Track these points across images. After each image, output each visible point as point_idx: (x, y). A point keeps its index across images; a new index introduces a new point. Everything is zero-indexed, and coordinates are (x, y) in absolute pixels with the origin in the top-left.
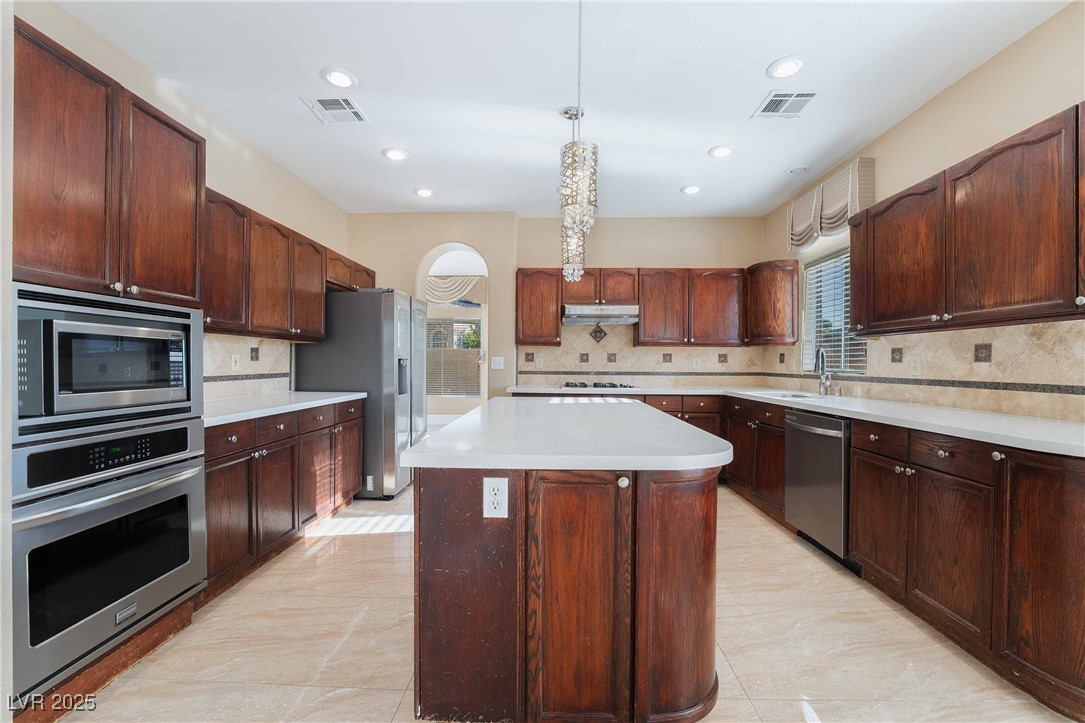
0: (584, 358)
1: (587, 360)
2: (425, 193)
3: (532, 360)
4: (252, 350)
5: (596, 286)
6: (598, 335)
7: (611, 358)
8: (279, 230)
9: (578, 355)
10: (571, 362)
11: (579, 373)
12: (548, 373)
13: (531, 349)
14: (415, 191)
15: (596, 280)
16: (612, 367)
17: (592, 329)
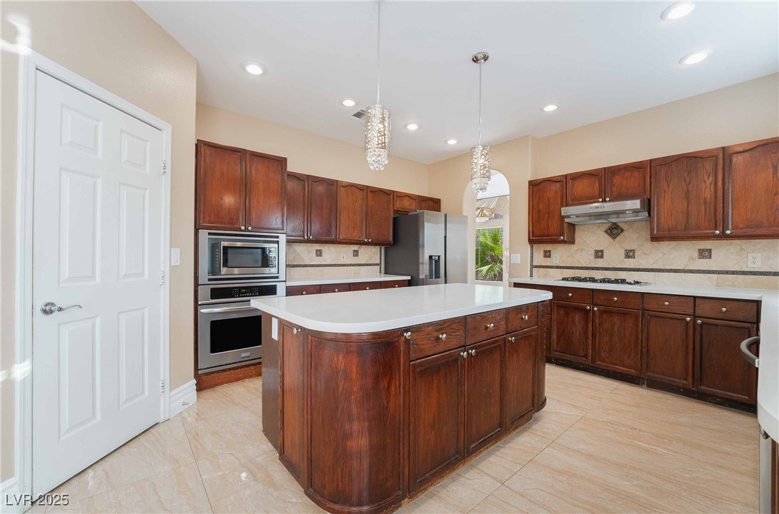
0: (599, 254)
1: (602, 257)
2: (452, 142)
3: (549, 256)
4: (354, 251)
5: (600, 185)
6: (615, 231)
7: (629, 254)
8: (357, 187)
9: (593, 252)
10: (586, 258)
11: (593, 269)
12: (564, 268)
13: (548, 247)
14: (446, 142)
15: (600, 180)
16: (630, 263)
17: (606, 226)
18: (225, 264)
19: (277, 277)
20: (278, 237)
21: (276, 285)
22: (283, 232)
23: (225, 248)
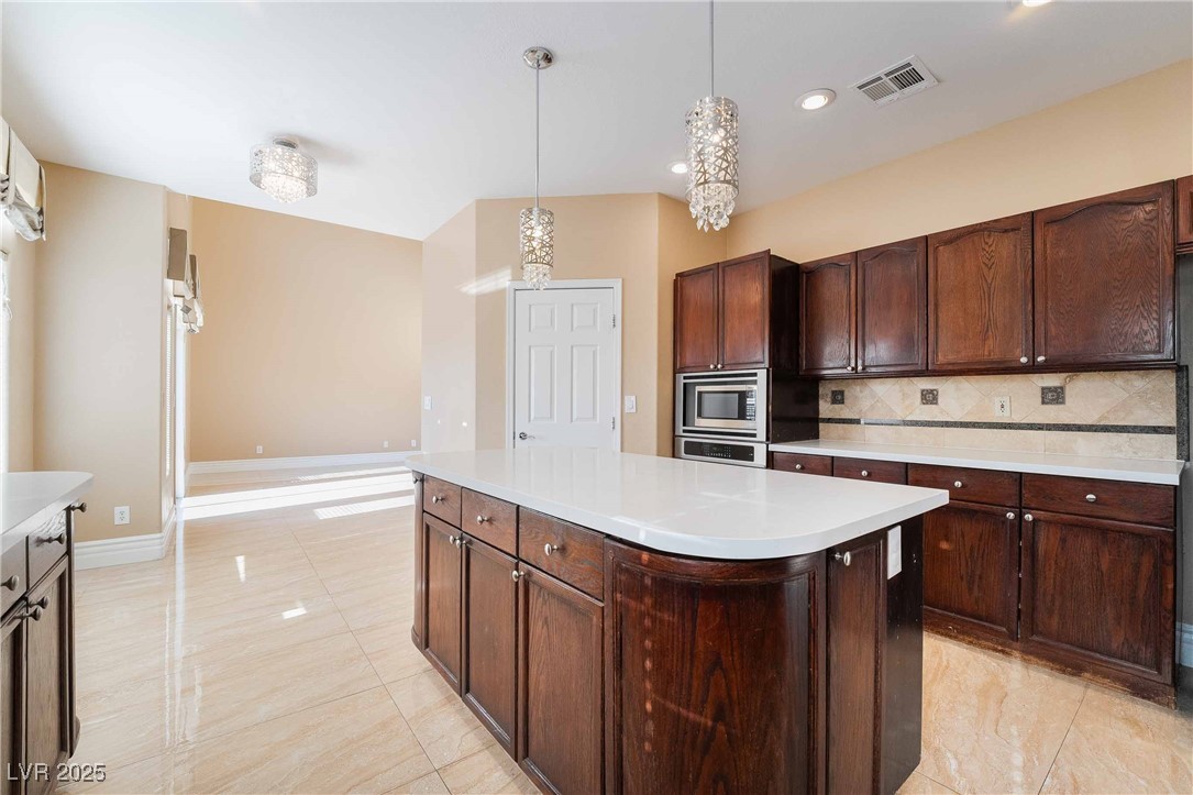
4: (1044, 388)
18: (700, 415)
19: (754, 435)
20: (755, 375)
21: (752, 448)
22: (762, 366)
23: (700, 393)
